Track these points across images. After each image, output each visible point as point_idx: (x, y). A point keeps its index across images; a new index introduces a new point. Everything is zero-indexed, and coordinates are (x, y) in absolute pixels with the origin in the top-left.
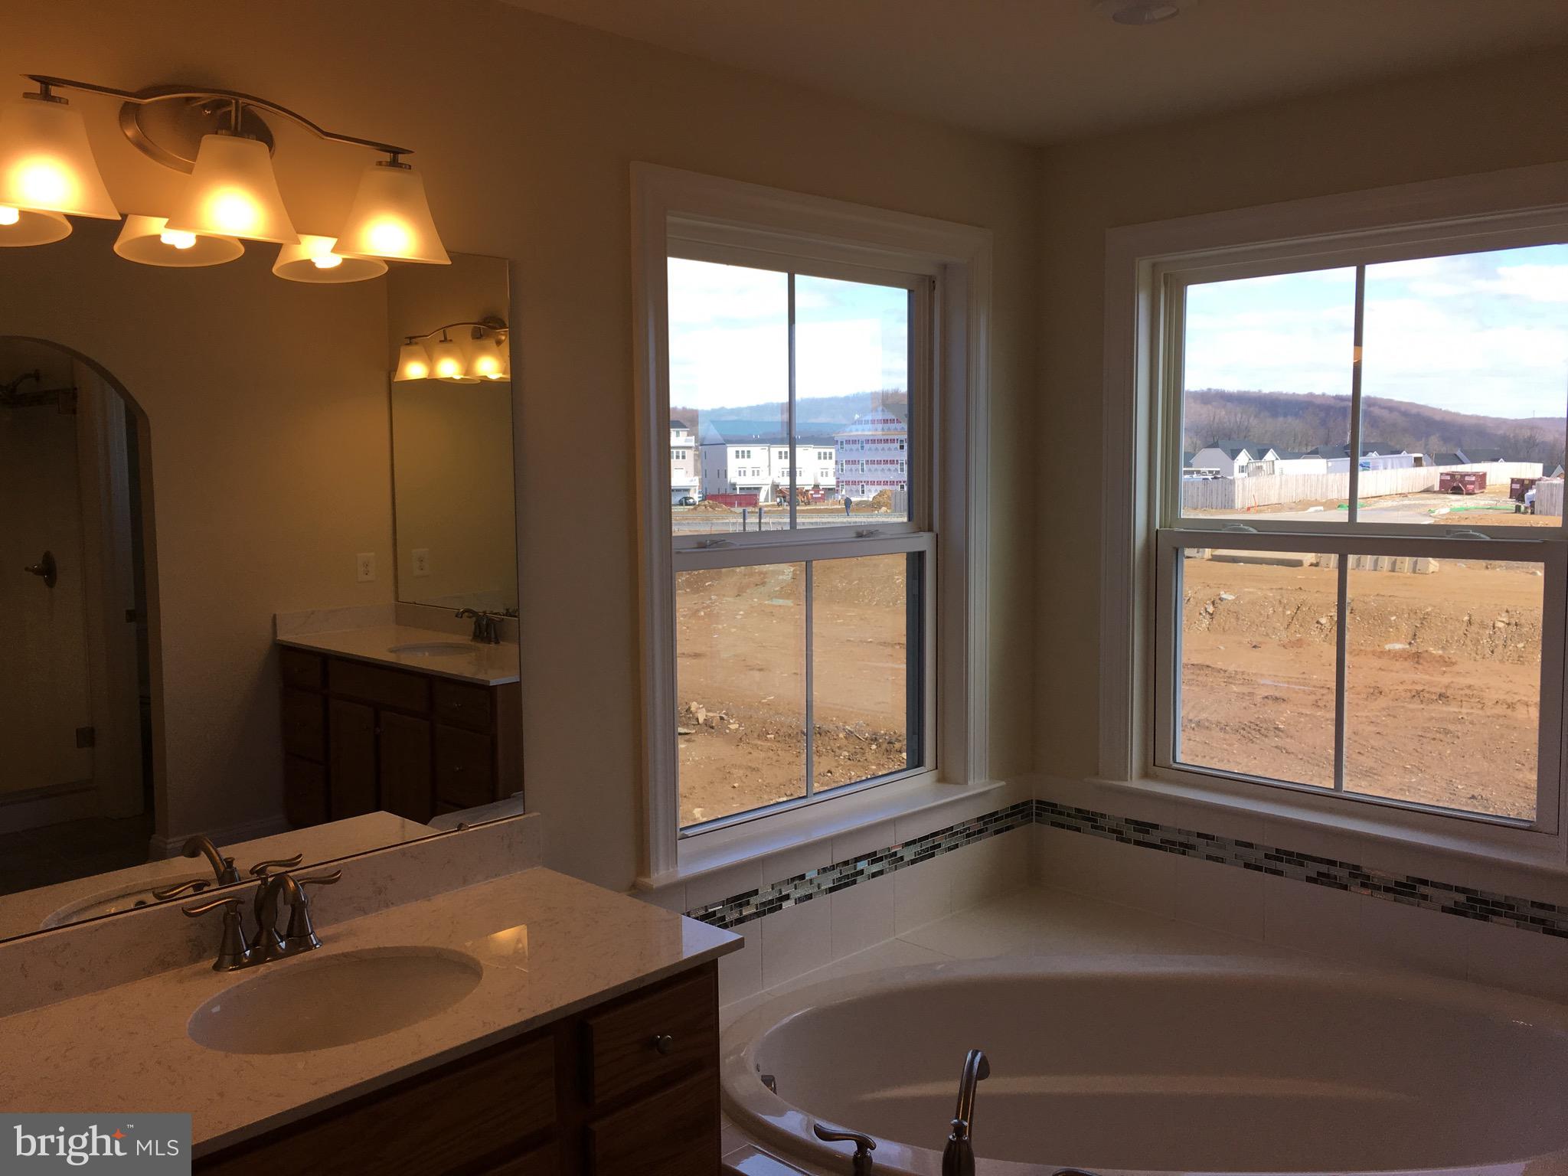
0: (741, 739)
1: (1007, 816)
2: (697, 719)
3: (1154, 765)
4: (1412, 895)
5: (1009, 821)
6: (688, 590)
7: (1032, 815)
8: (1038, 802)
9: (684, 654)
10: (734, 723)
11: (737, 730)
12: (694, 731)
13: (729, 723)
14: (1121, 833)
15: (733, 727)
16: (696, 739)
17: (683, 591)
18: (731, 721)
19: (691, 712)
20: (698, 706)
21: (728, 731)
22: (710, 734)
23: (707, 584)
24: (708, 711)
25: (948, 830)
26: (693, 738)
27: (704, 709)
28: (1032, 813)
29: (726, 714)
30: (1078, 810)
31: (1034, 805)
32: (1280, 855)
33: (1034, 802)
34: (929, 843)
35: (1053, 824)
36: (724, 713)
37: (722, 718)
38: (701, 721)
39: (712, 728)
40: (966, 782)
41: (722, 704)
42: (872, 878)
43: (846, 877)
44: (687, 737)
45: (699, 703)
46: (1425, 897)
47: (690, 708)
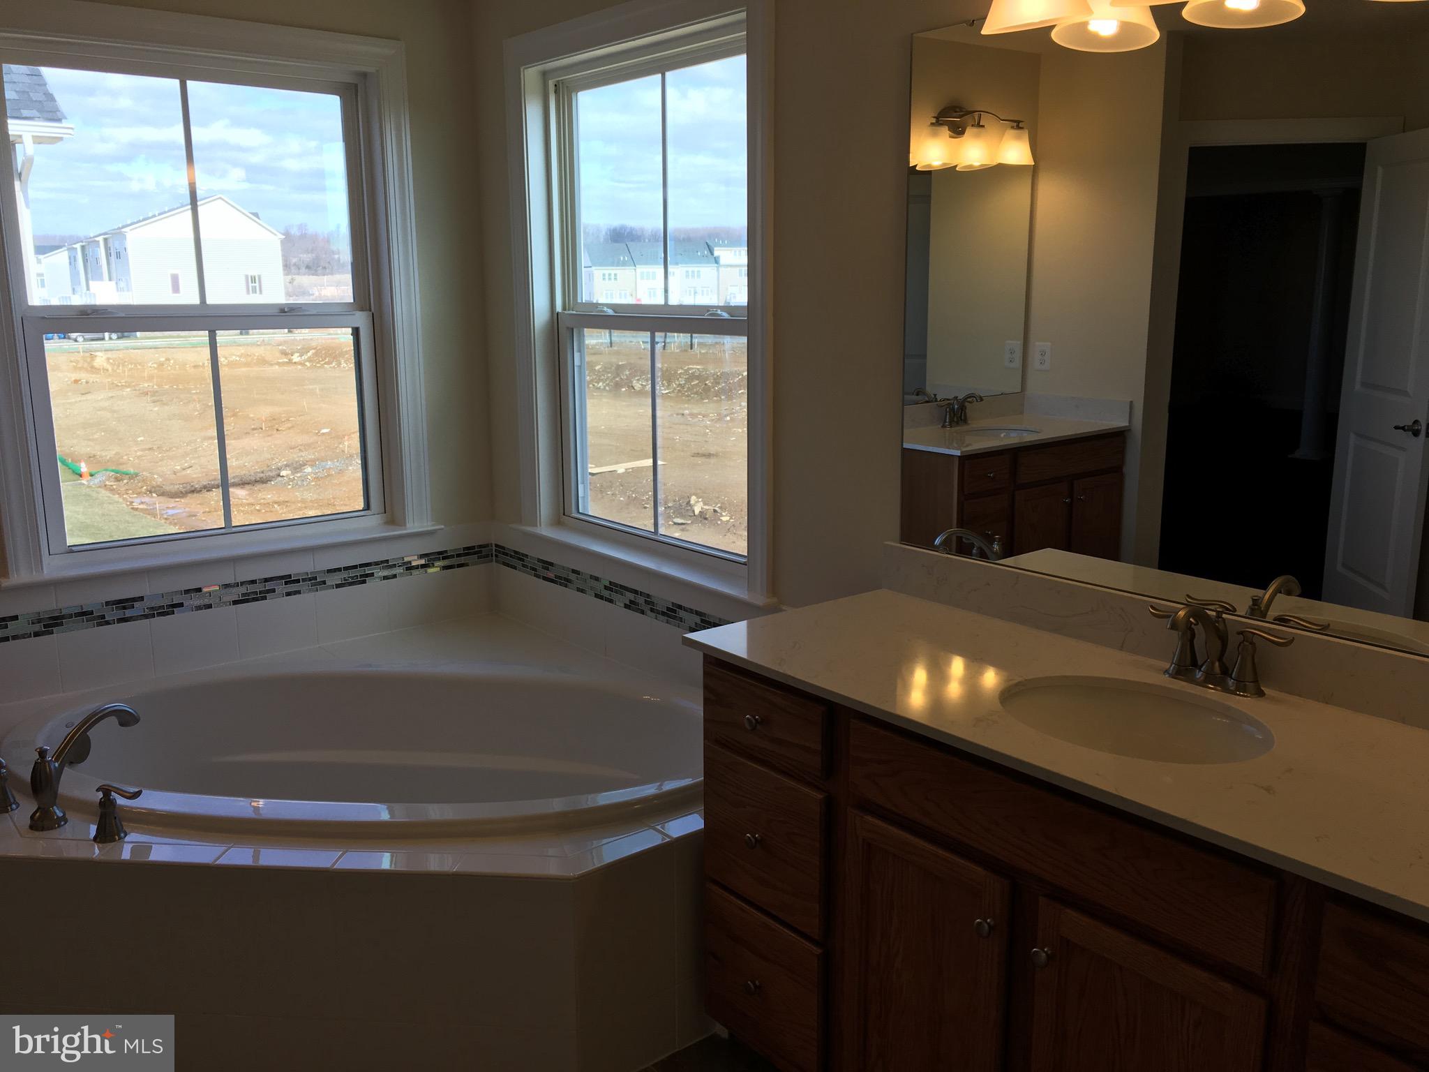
0: (729, 529)
1: (458, 556)
2: (694, 511)
3: (564, 514)
4: (675, 618)
5: (462, 560)
6: (723, 397)
7: (492, 556)
8: (496, 546)
9: (698, 454)
10: (726, 516)
11: (728, 521)
12: (689, 522)
13: (722, 516)
14: (535, 570)
15: (724, 519)
16: (690, 529)
17: (718, 398)
18: (723, 514)
19: (690, 505)
20: (697, 500)
21: (719, 522)
22: (704, 525)
23: (740, 392)
24: (705, 504)
25: (382, 562)
26: (688, 527)
27: (702, 503)
28: (492, 554)
29: (720, 508)
30: (516, 552)
31: (494, 548)
32: (612, 587)
33: (494, 546)
34: (359, 572)
35: (504, 564)
36: (719, 507)
37: (715, 511)
38: (697, 512)
39: (706, 519)
40: (405, 525)
41: (718, 498)
42: (286, 596)
43: (256, 592)
44: (683, 526)
45: (698, 498)
46: (681, 620)
47: (689, 501)
